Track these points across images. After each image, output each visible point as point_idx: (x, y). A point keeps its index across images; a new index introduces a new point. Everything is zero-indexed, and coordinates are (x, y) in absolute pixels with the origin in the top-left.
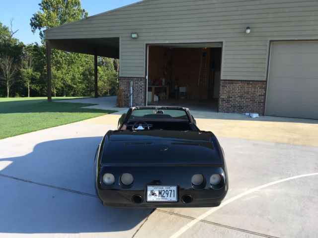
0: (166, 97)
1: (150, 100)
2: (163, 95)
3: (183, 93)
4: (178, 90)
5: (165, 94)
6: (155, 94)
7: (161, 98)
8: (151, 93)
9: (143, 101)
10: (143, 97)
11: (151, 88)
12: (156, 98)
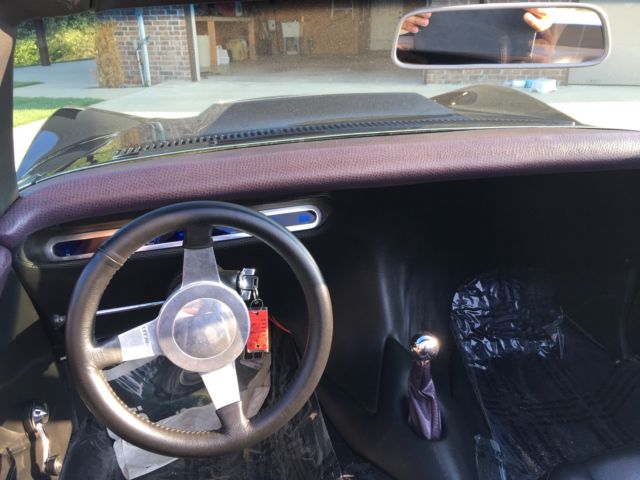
0: (248, 53)
1: (207, 64)
2: (239, 46)
3: (292, 39)
4: (279, 32)
5: (244, 43)
6: (218, 44)
7: (236, 56)
8: (205, 39)
9: (186, 63)
10: (184, 49)
11: (206, 23)
12: (222, 57)
